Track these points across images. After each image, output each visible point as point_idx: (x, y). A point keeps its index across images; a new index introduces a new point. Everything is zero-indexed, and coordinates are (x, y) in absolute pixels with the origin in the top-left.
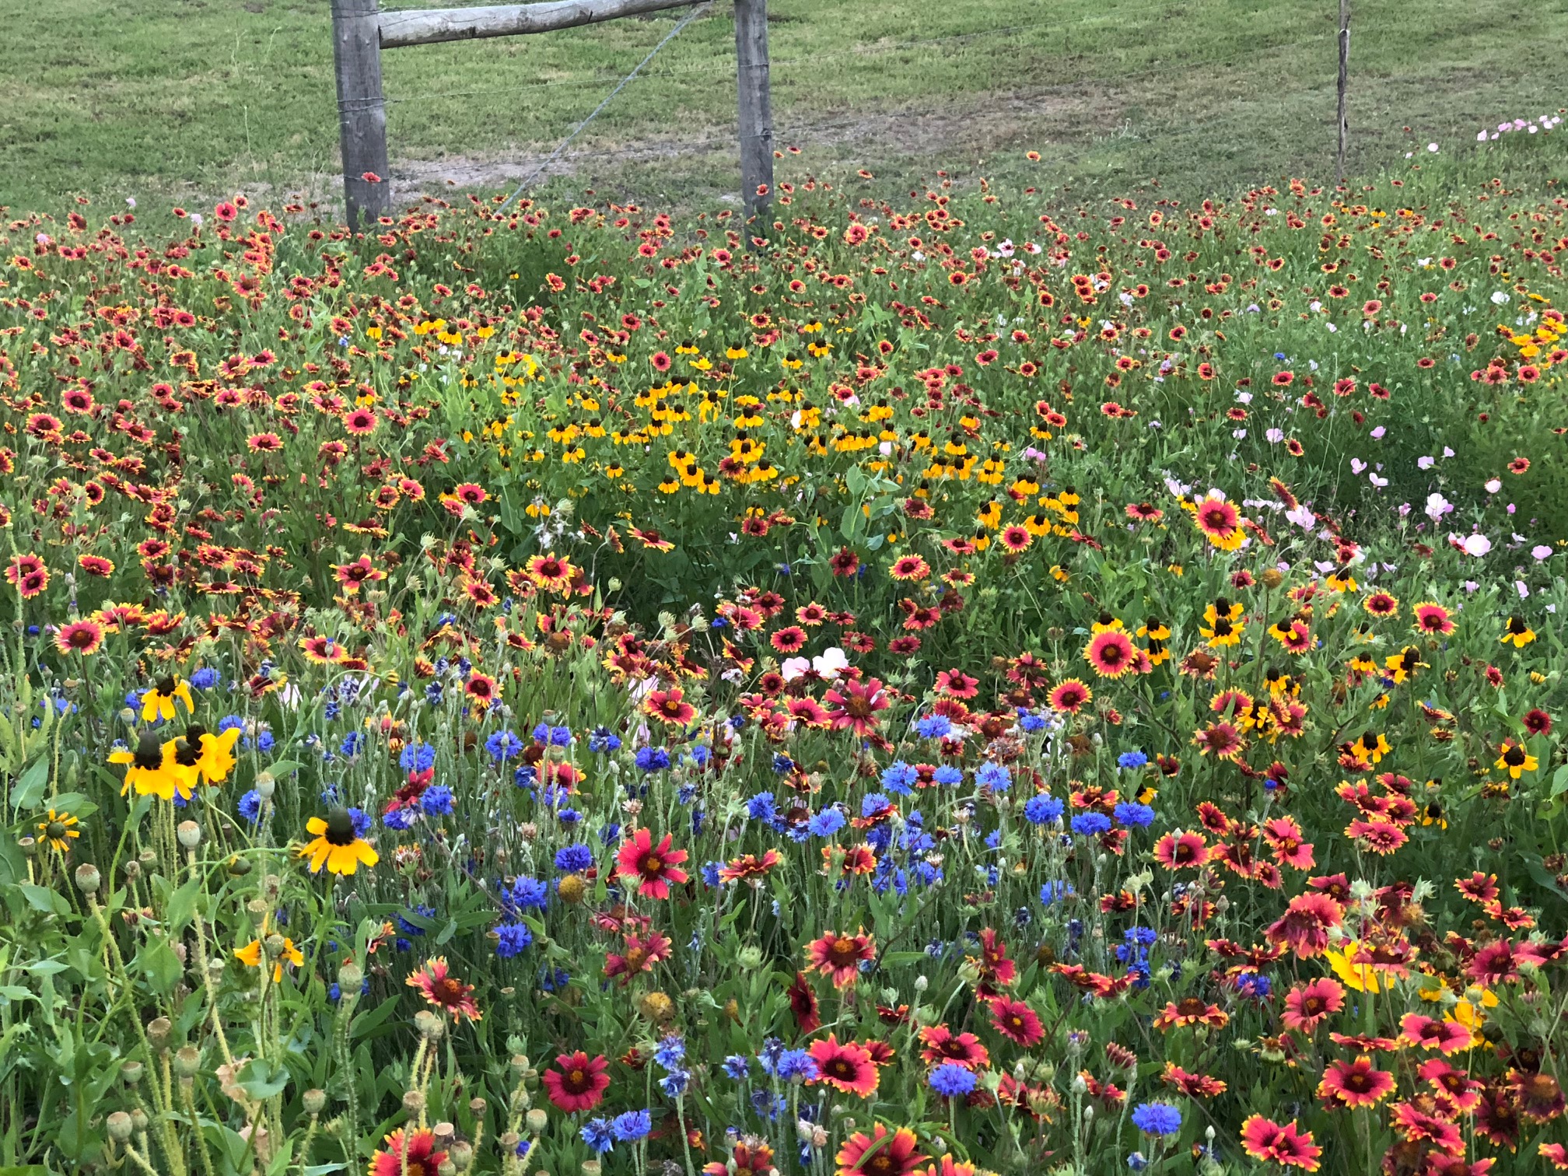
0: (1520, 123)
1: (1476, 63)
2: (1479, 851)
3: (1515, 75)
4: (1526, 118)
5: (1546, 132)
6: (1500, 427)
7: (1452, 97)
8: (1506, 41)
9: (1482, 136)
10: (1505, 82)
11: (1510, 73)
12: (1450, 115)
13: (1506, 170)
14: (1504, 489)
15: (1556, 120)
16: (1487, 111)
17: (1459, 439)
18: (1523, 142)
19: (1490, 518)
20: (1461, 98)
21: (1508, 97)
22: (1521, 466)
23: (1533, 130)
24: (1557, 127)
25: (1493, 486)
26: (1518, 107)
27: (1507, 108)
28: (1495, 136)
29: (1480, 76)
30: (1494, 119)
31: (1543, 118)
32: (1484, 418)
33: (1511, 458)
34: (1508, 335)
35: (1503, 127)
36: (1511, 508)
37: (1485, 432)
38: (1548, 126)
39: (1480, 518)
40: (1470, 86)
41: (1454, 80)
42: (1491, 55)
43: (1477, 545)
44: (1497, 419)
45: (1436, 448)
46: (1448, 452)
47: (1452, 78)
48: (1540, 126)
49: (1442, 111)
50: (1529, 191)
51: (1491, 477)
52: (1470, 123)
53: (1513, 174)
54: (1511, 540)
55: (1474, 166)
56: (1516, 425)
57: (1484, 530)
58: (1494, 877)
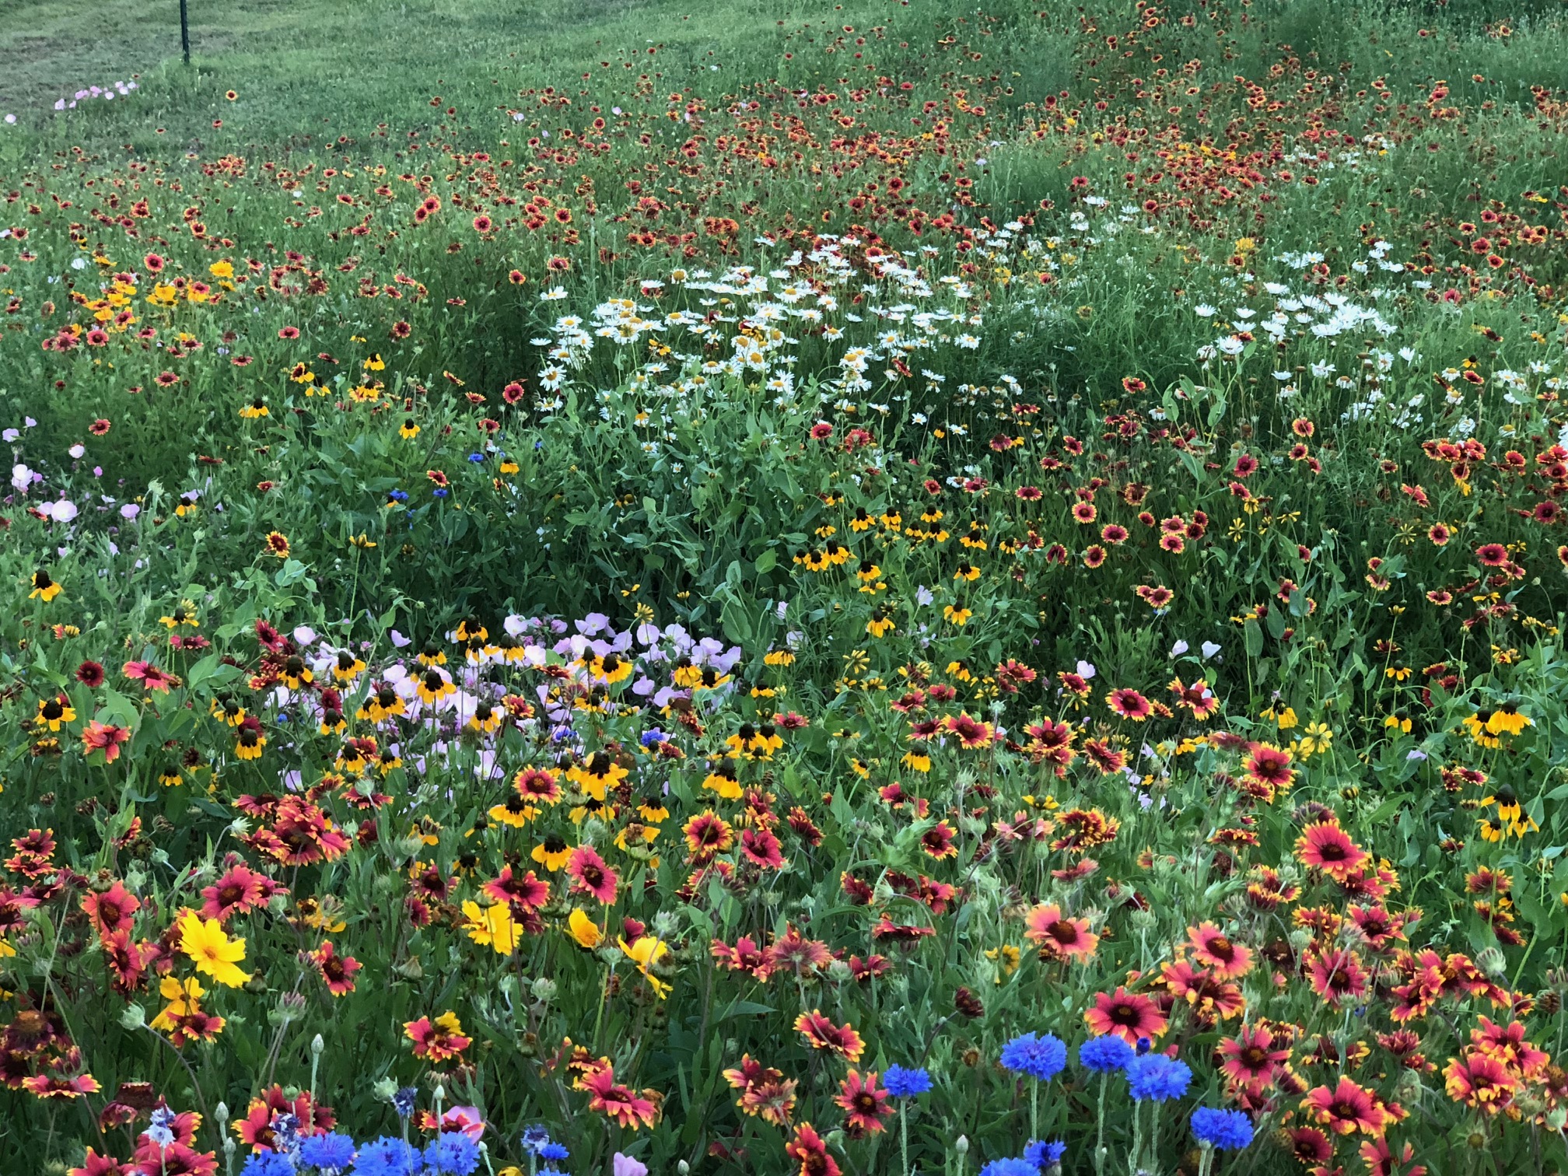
0: (96, 90)
1: (49, 32)
2: (34, 809)
3: (89, 43)
4: (100, 85)
5: (122, 98)
6: (76, 392)
7: (28, 67)
8: (79, 9)
9: (59, 105)
10: (80, 49)
11: (84, 41)
12: (26, 86)
13: (88, 137)
14: (89, 452)
15: (132, 85)
16: (64, 79)
17: (41, 409)
18: (102, 109)
19: (79, 484)
20: (39, 68)
21: (84, 65)
22: (102, 427)
23: (109, 96)
24: (133, 92)
25: (76, 451)
26: (94, 74)
27: (84, 76)
28: (73, 105)
29: (54, 45)
30: (71, 86)
31: (118, 84)
32: (61, 385)
33: (91, 420)
34: (81, 301)
35: (80, 95)
36: (98, 471)
37: (63, 399)
38: (124, 91)
39: (68, 484)
40: (45, 56)
41: (29, 50)
42: (63, 23)
43: (63, 511)
44: (73, 385)
45: (17, 418)
46: (30, 422)
47: (27, 49)
48: (116, 92)
49: (19, 82)
50: (112, 156)
51: (75, 442)
52: (48, 92)
53: (94, 141)
54: (102, 503)
55: (54, 135)
56: (94, 390)
57: (73, 496)
58: (50, 831)
